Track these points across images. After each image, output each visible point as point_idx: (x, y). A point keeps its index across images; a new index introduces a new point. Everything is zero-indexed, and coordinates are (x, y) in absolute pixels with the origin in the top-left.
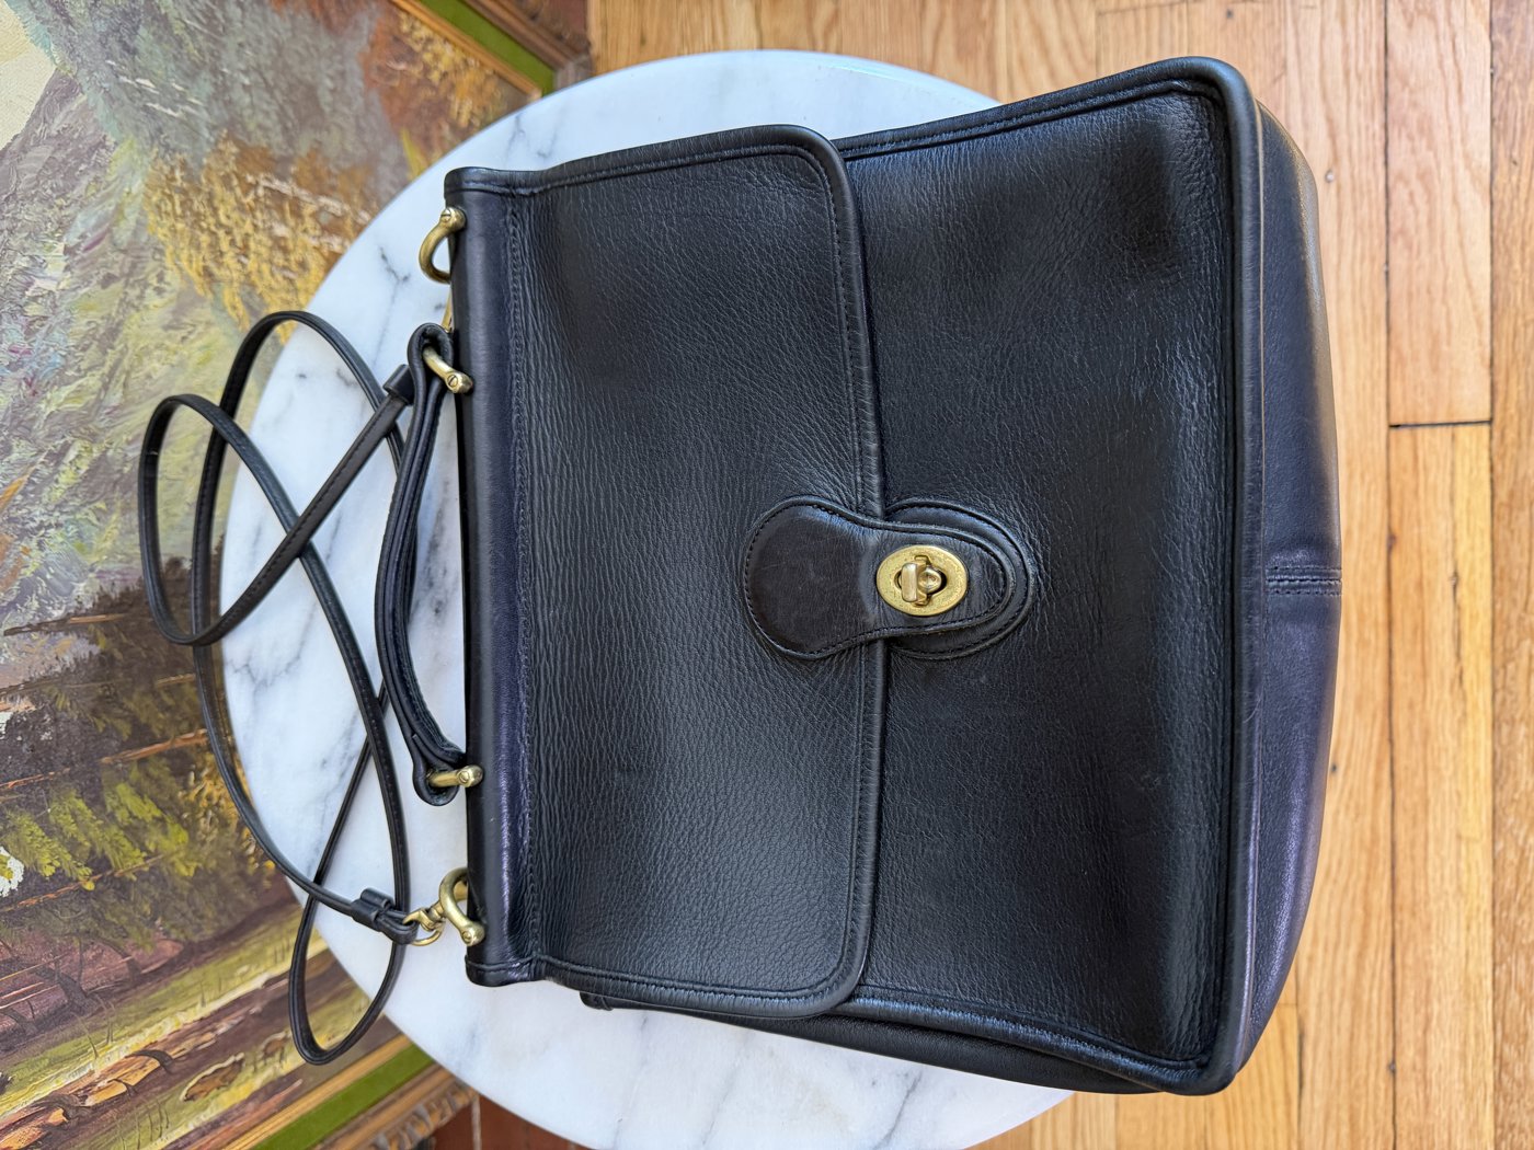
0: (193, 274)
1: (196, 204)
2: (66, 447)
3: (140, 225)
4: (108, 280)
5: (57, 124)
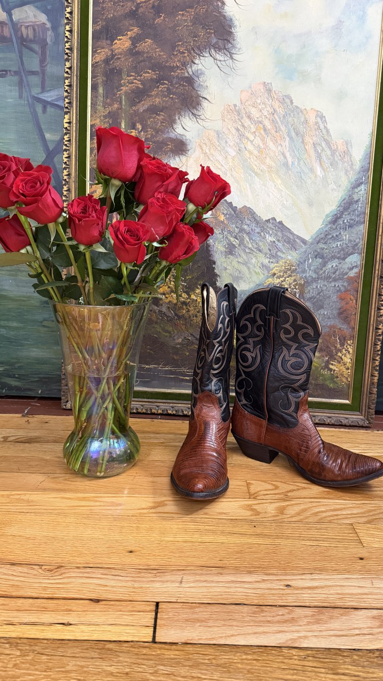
0: (274, 271)
1: (289, 272)
2: (237, 239)
3: (282, 258)
4: (270, 250)
5: (297, 240)
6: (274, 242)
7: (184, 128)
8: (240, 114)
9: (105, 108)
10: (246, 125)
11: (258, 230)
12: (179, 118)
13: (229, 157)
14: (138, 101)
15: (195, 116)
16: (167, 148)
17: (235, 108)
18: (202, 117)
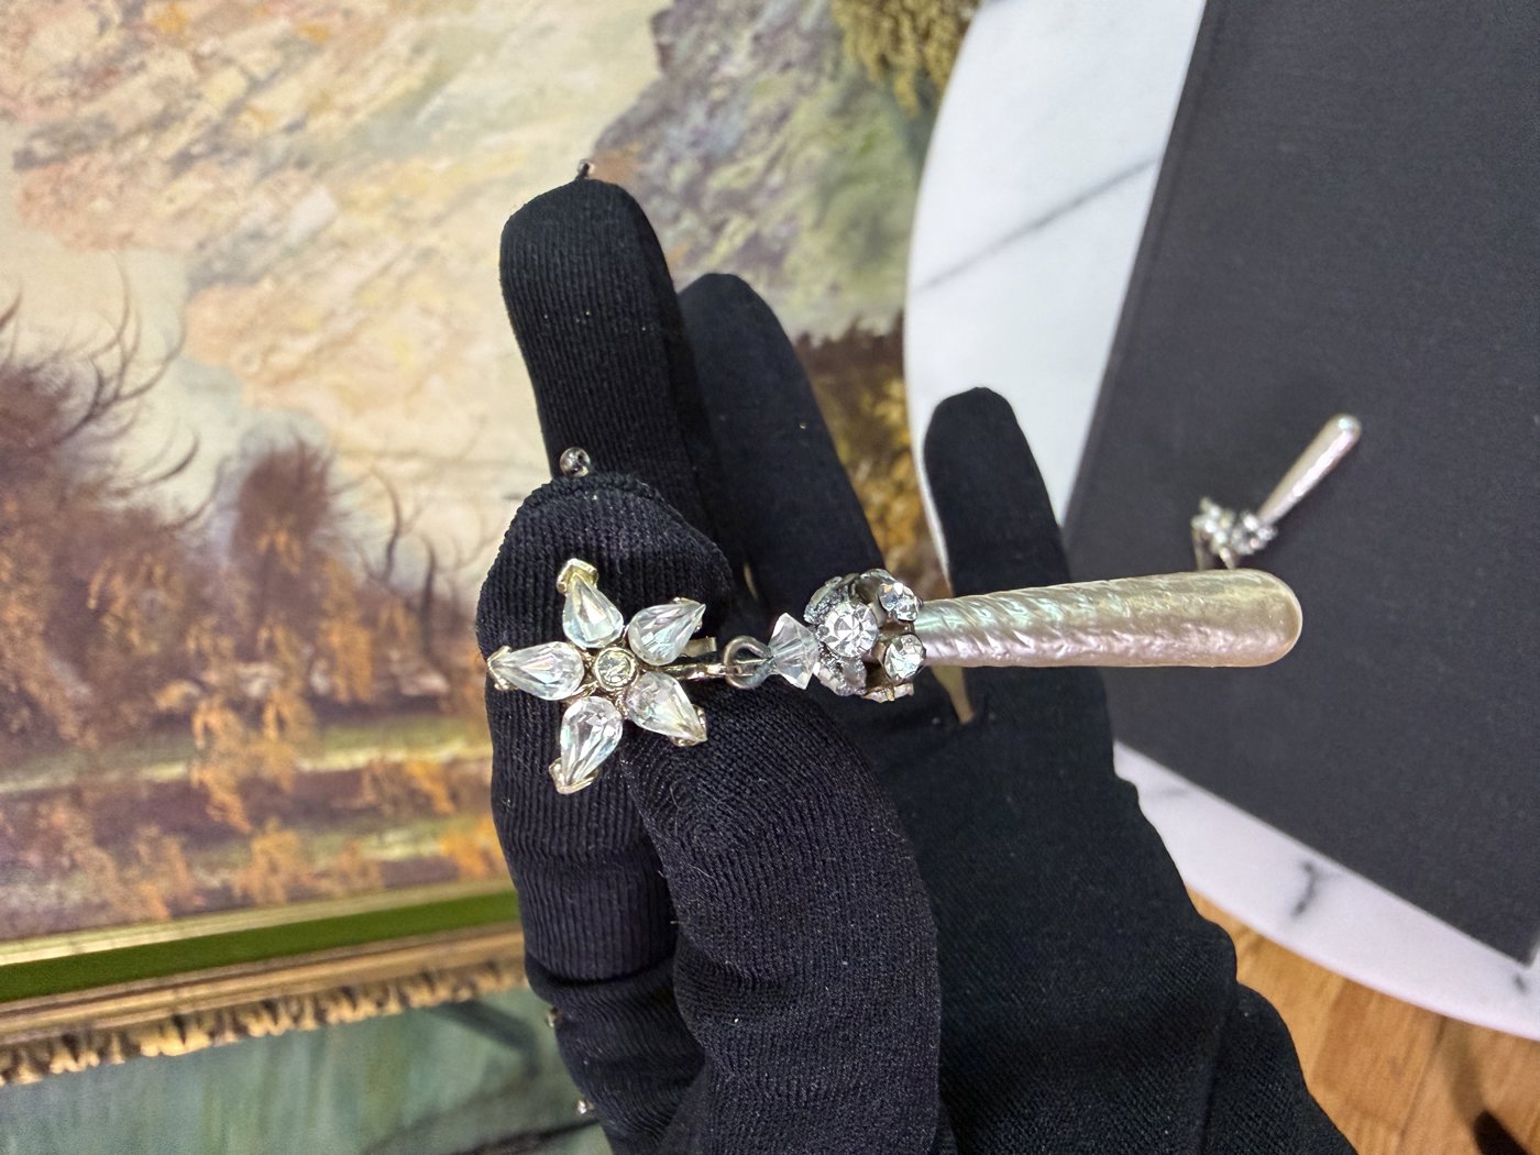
2: (726, 221)
3: (824, 11)
4: (786, 68)
6: (757, 38)
7: (180, 468)
8: (78, 137)
9: (74, 866)
10: (150, 105)
11: (697, 115)
12: (123, 493)
13: (339, 228)
14: (25, 713)
15: (107, 405)
16: (289, 551)
17: (45, 163)
18: (109, 363)
